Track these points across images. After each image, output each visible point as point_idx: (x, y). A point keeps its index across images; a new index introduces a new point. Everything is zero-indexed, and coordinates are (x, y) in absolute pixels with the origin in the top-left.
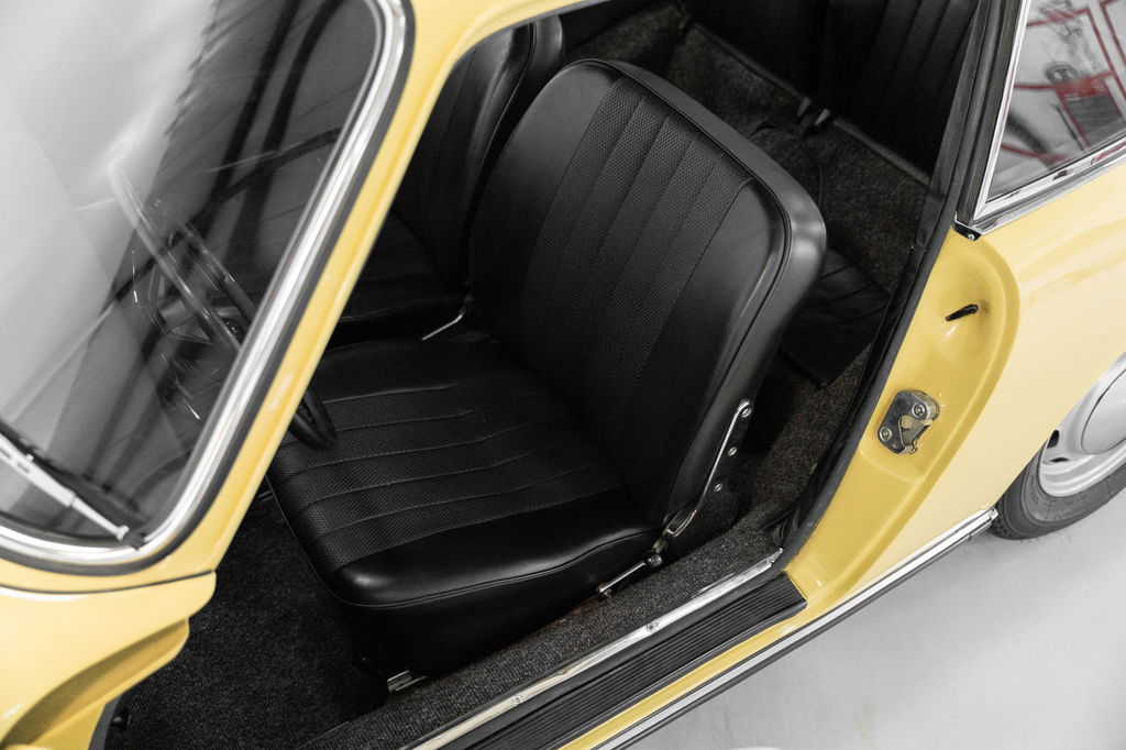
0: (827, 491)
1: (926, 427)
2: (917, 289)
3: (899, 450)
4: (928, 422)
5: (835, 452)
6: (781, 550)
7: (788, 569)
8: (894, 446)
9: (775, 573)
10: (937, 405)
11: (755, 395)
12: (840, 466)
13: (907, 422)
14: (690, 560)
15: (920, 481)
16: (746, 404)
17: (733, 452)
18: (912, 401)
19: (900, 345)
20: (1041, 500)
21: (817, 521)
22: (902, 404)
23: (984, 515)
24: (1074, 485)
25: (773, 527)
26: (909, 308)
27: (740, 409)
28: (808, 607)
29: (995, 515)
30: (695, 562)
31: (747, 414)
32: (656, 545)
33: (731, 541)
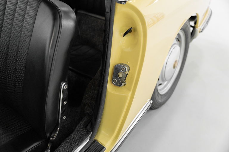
0: (101, 107)
1: (127, 74)
2: (111, 27)
3: (120, 85)
4: (127, 72)
5: (100, 92)
6: (92, 132)
7: (96, 138)
8: (119, 84)
9: (92, 141)
10: (128, 66)
11: (66, 80)
12: (103, 97)
13: (121, 75)
14: (61, 147)
15: (130, 94)
16: (64, 84)
17: (65, 103)
18: (120, 67)
19: (111, 48)
20: (160, 96)
21: (101, 118)
22: (117, 69)
23: (149, 103)
24: (165, 90)
25: (87, 125)
26: (110, 34)
27: (63, 86)
28: (106, 149)
29: (152, 102)
30: (63, 147)
31: (66, 87)
32: (49, 145)
33: (75, 135)
